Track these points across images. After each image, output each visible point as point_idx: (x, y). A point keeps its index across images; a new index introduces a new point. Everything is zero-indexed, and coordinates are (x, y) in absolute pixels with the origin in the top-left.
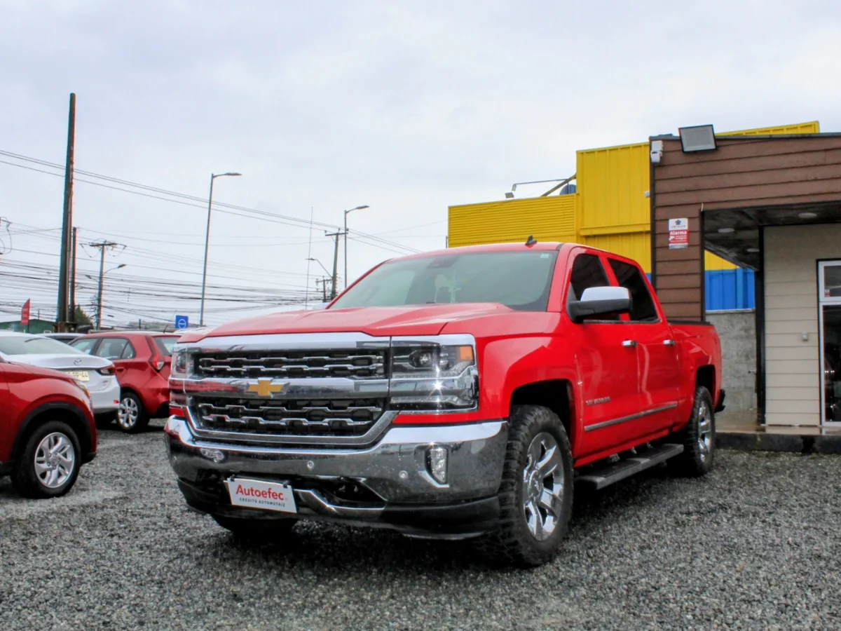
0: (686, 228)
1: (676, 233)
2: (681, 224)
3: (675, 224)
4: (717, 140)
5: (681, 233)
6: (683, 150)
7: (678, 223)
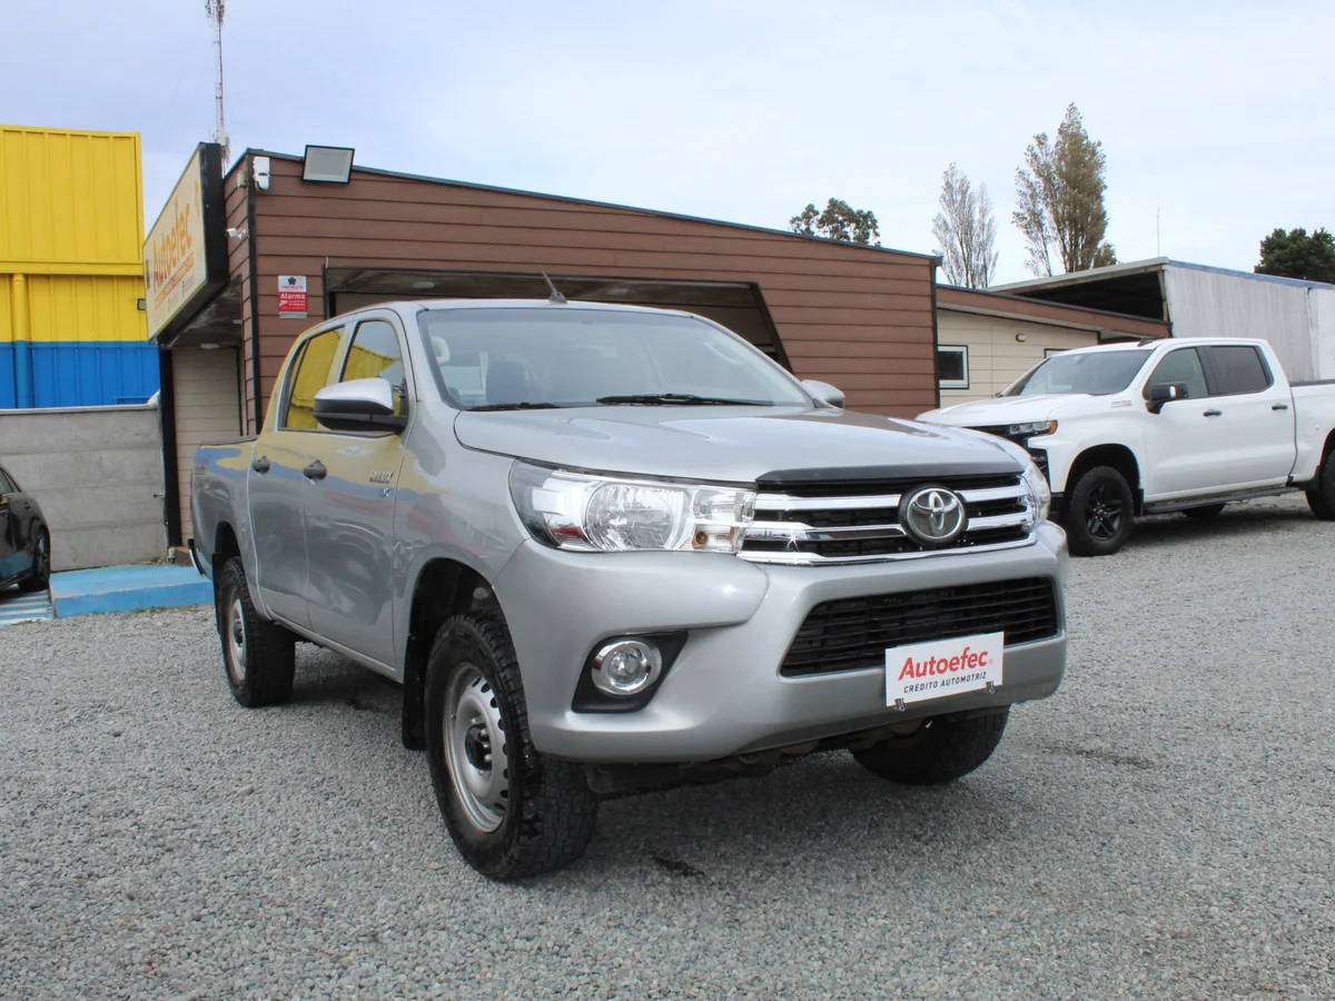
0: (304, 290)
1: (290, 297)
2: (297, 283)
3: (287, 283)
4: (354, 171)
5: (297, 296)
6: (301, 177)
7: (292, 281)
